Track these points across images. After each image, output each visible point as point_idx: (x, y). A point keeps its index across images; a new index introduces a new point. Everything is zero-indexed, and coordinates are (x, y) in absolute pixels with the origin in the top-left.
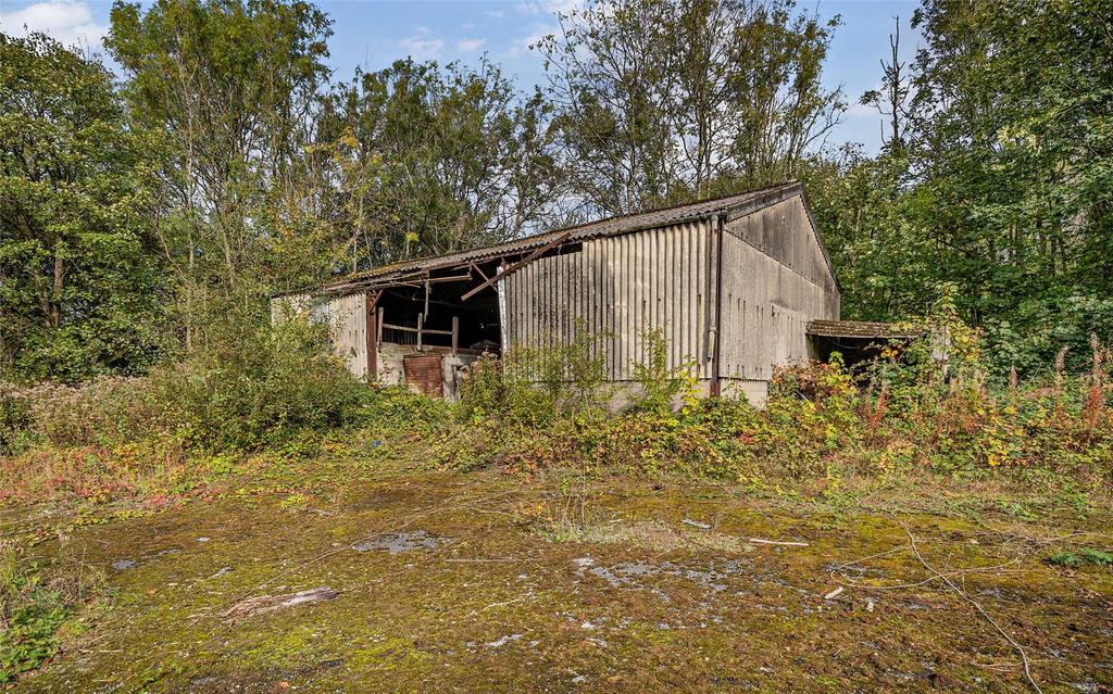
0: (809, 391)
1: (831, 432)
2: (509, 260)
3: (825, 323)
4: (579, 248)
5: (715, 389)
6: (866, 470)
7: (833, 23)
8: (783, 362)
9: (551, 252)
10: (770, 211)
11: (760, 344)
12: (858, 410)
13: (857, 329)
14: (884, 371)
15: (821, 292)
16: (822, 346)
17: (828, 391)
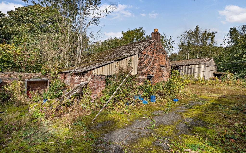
0: (214, 79)
1: (216, 83)
2: (181, 66)
3: (216, 72)
4: (190, 65)
5: (205, 79)
6: (219, 86)
7: (216, 32)
8: (211, 77)
9: (187, 65)
10: (209, 62)
11: (208, 75)
12: (219, 81)
13: (219, 73)
14: (221, 78)
15: (215, 68)
16: (215, 75)
17: (216, 79)
